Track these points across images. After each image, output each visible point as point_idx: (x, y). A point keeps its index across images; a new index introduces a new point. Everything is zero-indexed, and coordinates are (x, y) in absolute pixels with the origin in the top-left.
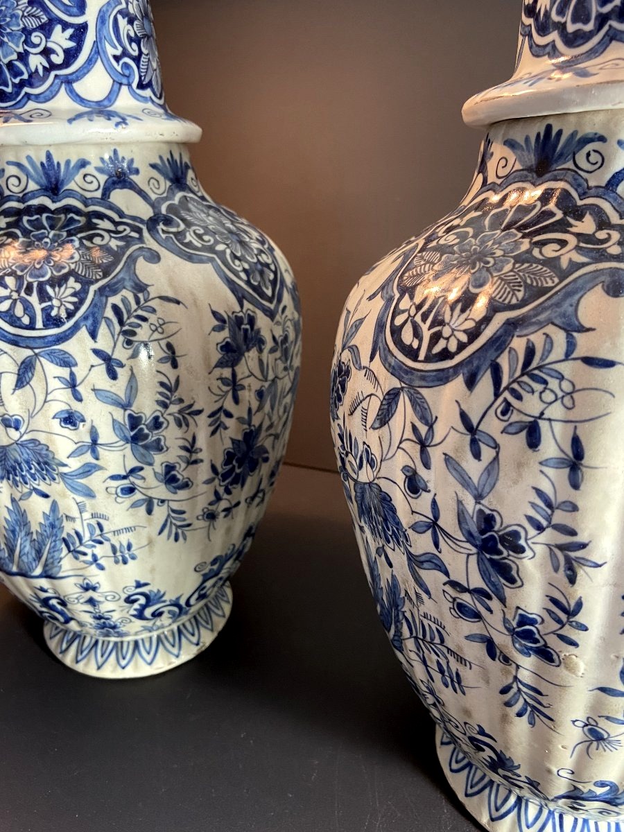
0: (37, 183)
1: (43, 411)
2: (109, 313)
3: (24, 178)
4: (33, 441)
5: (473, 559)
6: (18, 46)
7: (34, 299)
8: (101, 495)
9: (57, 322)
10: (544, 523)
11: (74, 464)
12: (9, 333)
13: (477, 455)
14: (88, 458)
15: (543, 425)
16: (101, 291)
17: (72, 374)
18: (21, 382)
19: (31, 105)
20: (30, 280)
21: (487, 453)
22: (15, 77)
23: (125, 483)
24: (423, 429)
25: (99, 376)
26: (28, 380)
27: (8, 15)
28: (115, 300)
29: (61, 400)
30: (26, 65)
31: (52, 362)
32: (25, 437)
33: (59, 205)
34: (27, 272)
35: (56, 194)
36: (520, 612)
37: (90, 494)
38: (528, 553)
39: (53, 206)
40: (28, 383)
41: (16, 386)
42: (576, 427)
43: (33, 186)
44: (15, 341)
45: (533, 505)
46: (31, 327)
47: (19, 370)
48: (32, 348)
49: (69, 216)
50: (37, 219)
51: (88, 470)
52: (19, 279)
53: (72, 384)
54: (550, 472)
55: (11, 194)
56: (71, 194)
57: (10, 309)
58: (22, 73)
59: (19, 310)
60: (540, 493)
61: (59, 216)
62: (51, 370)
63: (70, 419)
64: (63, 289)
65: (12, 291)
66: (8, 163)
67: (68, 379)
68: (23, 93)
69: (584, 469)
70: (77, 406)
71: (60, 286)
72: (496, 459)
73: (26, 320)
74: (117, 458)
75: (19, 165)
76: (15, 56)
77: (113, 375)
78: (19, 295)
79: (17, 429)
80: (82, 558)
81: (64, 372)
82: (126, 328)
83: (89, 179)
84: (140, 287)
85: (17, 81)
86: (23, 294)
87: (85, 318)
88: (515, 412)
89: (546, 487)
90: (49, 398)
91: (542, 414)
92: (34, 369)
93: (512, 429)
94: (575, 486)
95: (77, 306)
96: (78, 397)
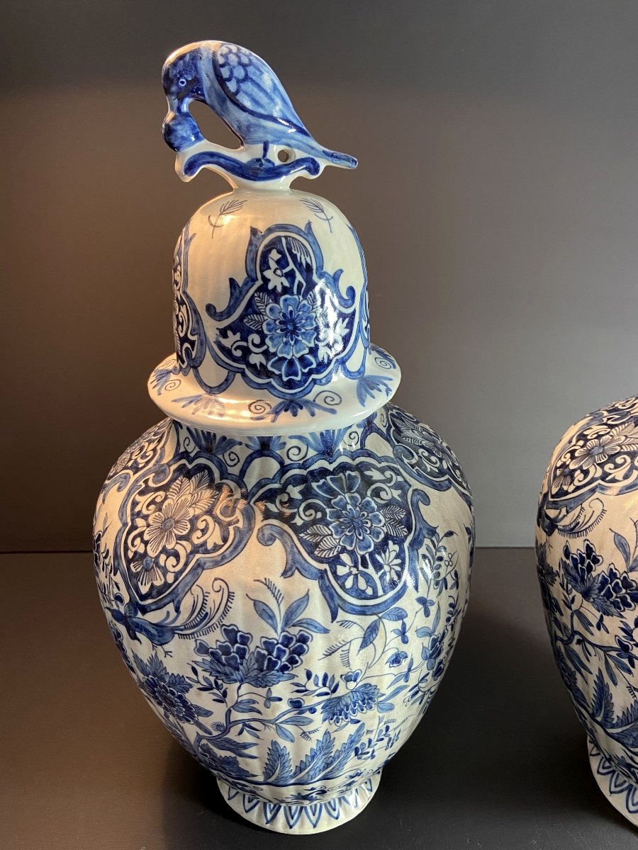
0: (315, 450)
1: (379, 660)
2: (422, 563)
3: (304, 448)
4: (365, 685)
6: (310, 342)
7: (371, 570)
8: (398, 706)
9: (392, 585)
11: (389, 692)
12: (358, 606)
14: (402, 683)
16: (411, 545)
17: (404, 624)
18: (365, 643)
19: (317, 388)
20: (362, 553)
22: (305, 368)
23: (416, 689)
25: (420, 619)
26: (372, 639)
27: (304, 318)
28: (423, 550)
29: (394, 644)
30: (316, 356)
31: (390, 620)
32: (360, 684)
33: (335, 465)
34: (355, 546)
35: (331, 456)
37: (391, 708)
39: (331, 467)
40: (371, 642)
41: (361, 647)
43: (312, 453)
44: (363, 612)
46: (375, 596)
47: (365, 634)
48: (375, 614)
49: (347, 474)
50: (324, 483)
51: (397, 692)
52: (352, 553)
53: (403, 633)
55: (292, 462)
56: (341, 454)
57: (354, 585)
58: (312, 364)
59: (362, 584)
61: (339, 476)
62: (391, 626)
63: (397, 659)
64: (387, 554)
65: (350, 567)
66: (291, 437)
67: (400, 629)
68: (310, 379)
70: (404, 648)
71: (385, 552)
73: (370, 592)
74: (417, 675)
75: (300, 438)
76: (307, 351)
77: (427, 614)
78: (358, 570)
79: (355, 681)
80: (364, 756)
81: (398, 625)
82: (434, 572)
83: (352, 436)
84: (433, 532)
85: (306, 371)
86: (361, 568)
87: (410, 575)
90: (386, 648)
92: (378, 630)
95: (402, 566)
96: (405, 641)
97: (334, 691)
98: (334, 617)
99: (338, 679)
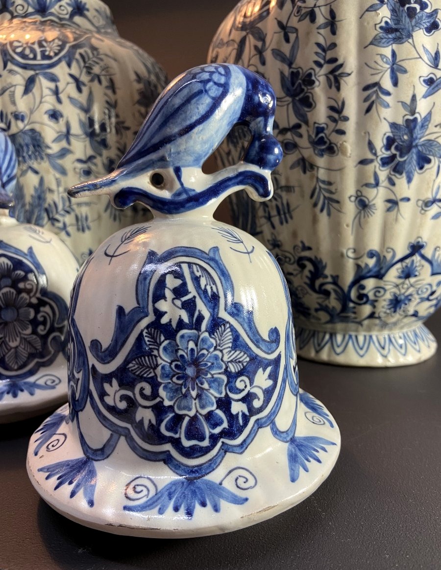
0: (34, 8)
1: (38, 109)
2: (77, 56)
3: (26, 6)
4: (32, 130)
5: (291, 106)
7: (36, 47)
8: (70, 173)
9: (49, 58)
10: (322, 61)
11: (55, 148)
12: (22, 62)
13: (287, 40)
14: (64, 144)
15: (317, 10)
16: (73, 47)
17: (57, 86)
18: (27, 90)
21: (292, 37)
23: (86, 166)
24: (259, 44)
25: (72, 90)
26: (31, 88)
28: (82, 51)
29: (49, 102)
31: (46, 78)
32: (28, 128)
35: (44, 15)
36: (316, 125)
37: (63, 172)
38: (317, 83)
40: (31, 91)
41: (24, 93)
42: (331, 6)
43: (31, 10)
44: (25, 67)
45: (317, 53)
46: (34, 59)
47: (26, 83)
48: (34, 71)
51: (64, 153)
53: (56, 92)
54: (322, 31)
55: (18, 14)
56: (52, 14)
57: (22, 51)
59: (27, 52)
60: (318, 45)
62: (44, 83)
63: (55, 115)
64: (52, 44)
65: (23, 43)
67: (54, 89)
69: (337, 23)
70: (59, 107)
72: (297, 37)
73: (31, 56)
74: (80, 147)
77: (80, 90)
78: (27, 45)
79: (23, 121)
80: (57, 224)
81: (52, 85)
82: (87, 65)
83: (62, 8)
84: (94, 49)
86: (30, 44)
87: (64, 57)
88: (303, 9)
89: (321, 41)
90: (43, 100)
91: (315, 5)
92: (35, 82)
93: (302, 18)
94: (334, 32)
95: (60, 51)
96: (59, 101)
97: (9, 127)
98: (5, 66)
99: (10, 117)
